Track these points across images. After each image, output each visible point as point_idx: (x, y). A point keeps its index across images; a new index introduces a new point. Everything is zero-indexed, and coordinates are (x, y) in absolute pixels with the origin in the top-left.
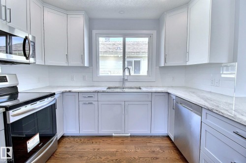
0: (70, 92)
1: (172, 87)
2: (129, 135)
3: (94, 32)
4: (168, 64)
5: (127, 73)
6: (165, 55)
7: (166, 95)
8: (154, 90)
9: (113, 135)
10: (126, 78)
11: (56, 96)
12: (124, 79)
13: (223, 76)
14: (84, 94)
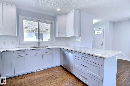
2: (44, 69)
5: (41, 40)
7: (60, 49)
8: (55, 47)
9: (36, 71)
10: (40, 42)
12: (39, 43)
13: (76, 41)
14: (17, 51)
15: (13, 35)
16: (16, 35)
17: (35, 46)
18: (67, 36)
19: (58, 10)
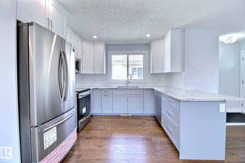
0: (96, 89)
1: (159, 86)
2: (131, 115)
3: (109, 52)
4: (154, 72)
5: (130, 78)
6: (153, 67)
7: (152, 90)
9: (121, 115)
10: (129, 81)
11: (91, 90)
14: (104, 90)
15: (102, 73)
16: (105, 73)
17: (123, 85)
18: (165, 72)
19: (148, 36)
